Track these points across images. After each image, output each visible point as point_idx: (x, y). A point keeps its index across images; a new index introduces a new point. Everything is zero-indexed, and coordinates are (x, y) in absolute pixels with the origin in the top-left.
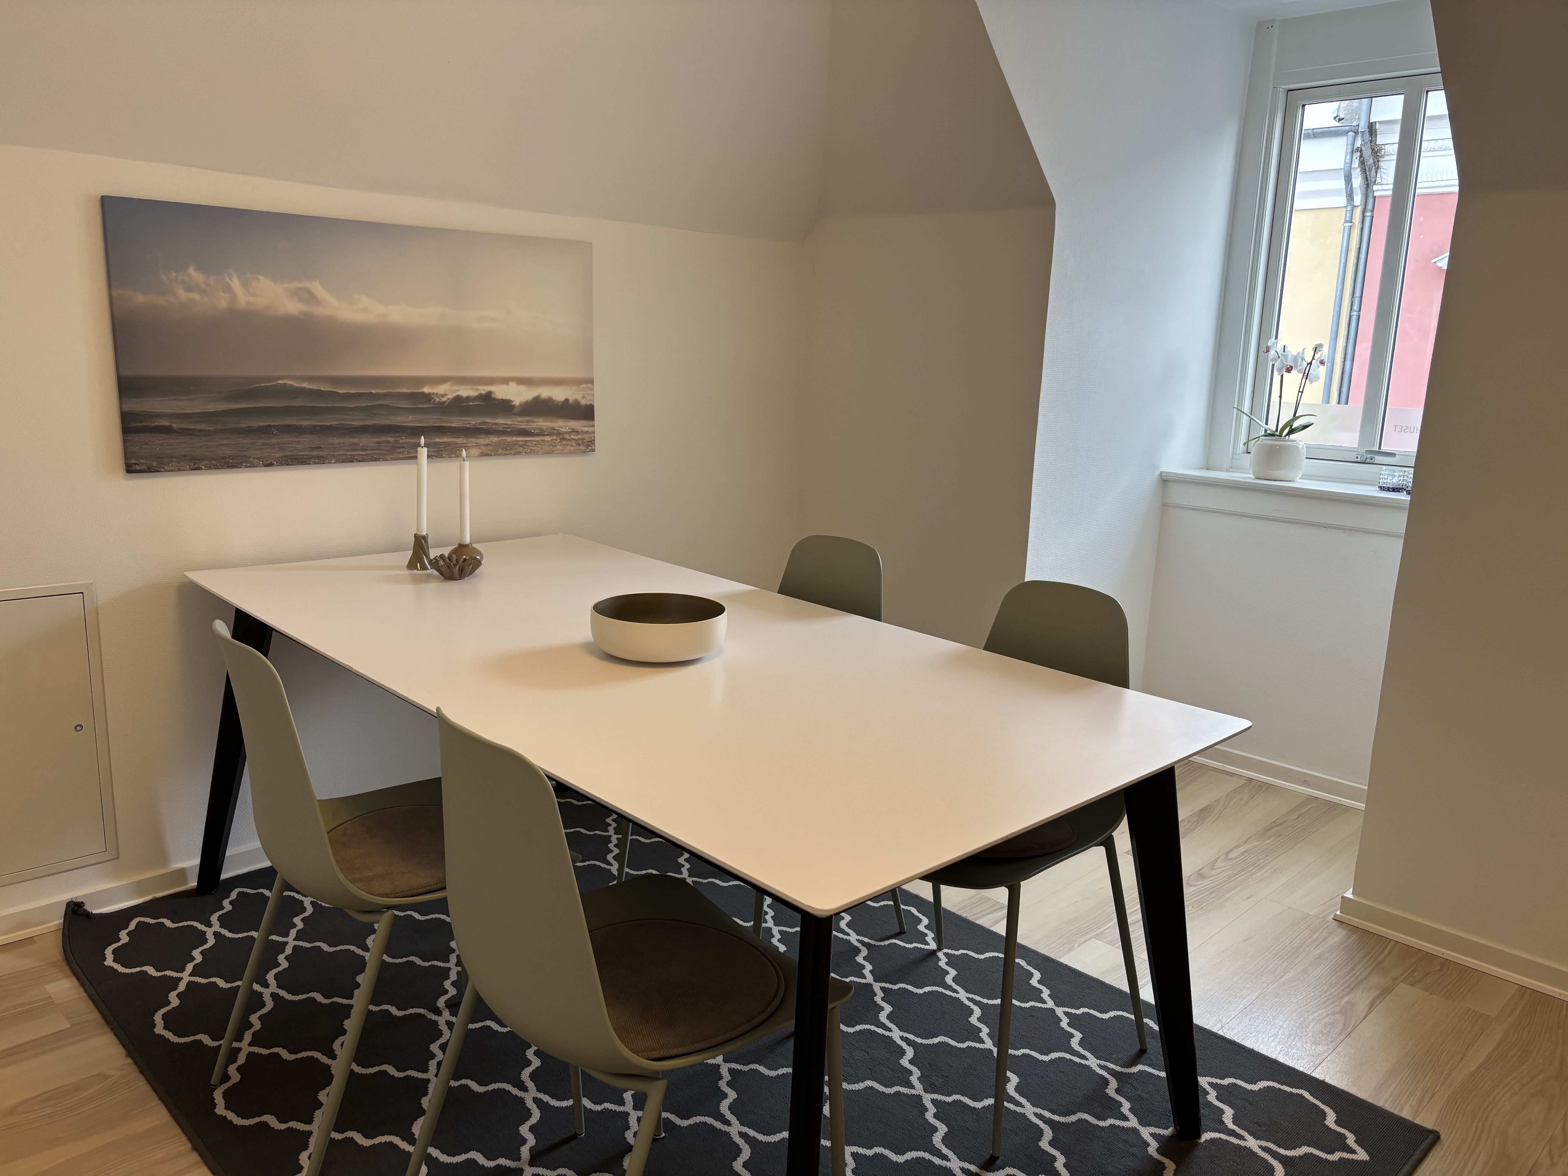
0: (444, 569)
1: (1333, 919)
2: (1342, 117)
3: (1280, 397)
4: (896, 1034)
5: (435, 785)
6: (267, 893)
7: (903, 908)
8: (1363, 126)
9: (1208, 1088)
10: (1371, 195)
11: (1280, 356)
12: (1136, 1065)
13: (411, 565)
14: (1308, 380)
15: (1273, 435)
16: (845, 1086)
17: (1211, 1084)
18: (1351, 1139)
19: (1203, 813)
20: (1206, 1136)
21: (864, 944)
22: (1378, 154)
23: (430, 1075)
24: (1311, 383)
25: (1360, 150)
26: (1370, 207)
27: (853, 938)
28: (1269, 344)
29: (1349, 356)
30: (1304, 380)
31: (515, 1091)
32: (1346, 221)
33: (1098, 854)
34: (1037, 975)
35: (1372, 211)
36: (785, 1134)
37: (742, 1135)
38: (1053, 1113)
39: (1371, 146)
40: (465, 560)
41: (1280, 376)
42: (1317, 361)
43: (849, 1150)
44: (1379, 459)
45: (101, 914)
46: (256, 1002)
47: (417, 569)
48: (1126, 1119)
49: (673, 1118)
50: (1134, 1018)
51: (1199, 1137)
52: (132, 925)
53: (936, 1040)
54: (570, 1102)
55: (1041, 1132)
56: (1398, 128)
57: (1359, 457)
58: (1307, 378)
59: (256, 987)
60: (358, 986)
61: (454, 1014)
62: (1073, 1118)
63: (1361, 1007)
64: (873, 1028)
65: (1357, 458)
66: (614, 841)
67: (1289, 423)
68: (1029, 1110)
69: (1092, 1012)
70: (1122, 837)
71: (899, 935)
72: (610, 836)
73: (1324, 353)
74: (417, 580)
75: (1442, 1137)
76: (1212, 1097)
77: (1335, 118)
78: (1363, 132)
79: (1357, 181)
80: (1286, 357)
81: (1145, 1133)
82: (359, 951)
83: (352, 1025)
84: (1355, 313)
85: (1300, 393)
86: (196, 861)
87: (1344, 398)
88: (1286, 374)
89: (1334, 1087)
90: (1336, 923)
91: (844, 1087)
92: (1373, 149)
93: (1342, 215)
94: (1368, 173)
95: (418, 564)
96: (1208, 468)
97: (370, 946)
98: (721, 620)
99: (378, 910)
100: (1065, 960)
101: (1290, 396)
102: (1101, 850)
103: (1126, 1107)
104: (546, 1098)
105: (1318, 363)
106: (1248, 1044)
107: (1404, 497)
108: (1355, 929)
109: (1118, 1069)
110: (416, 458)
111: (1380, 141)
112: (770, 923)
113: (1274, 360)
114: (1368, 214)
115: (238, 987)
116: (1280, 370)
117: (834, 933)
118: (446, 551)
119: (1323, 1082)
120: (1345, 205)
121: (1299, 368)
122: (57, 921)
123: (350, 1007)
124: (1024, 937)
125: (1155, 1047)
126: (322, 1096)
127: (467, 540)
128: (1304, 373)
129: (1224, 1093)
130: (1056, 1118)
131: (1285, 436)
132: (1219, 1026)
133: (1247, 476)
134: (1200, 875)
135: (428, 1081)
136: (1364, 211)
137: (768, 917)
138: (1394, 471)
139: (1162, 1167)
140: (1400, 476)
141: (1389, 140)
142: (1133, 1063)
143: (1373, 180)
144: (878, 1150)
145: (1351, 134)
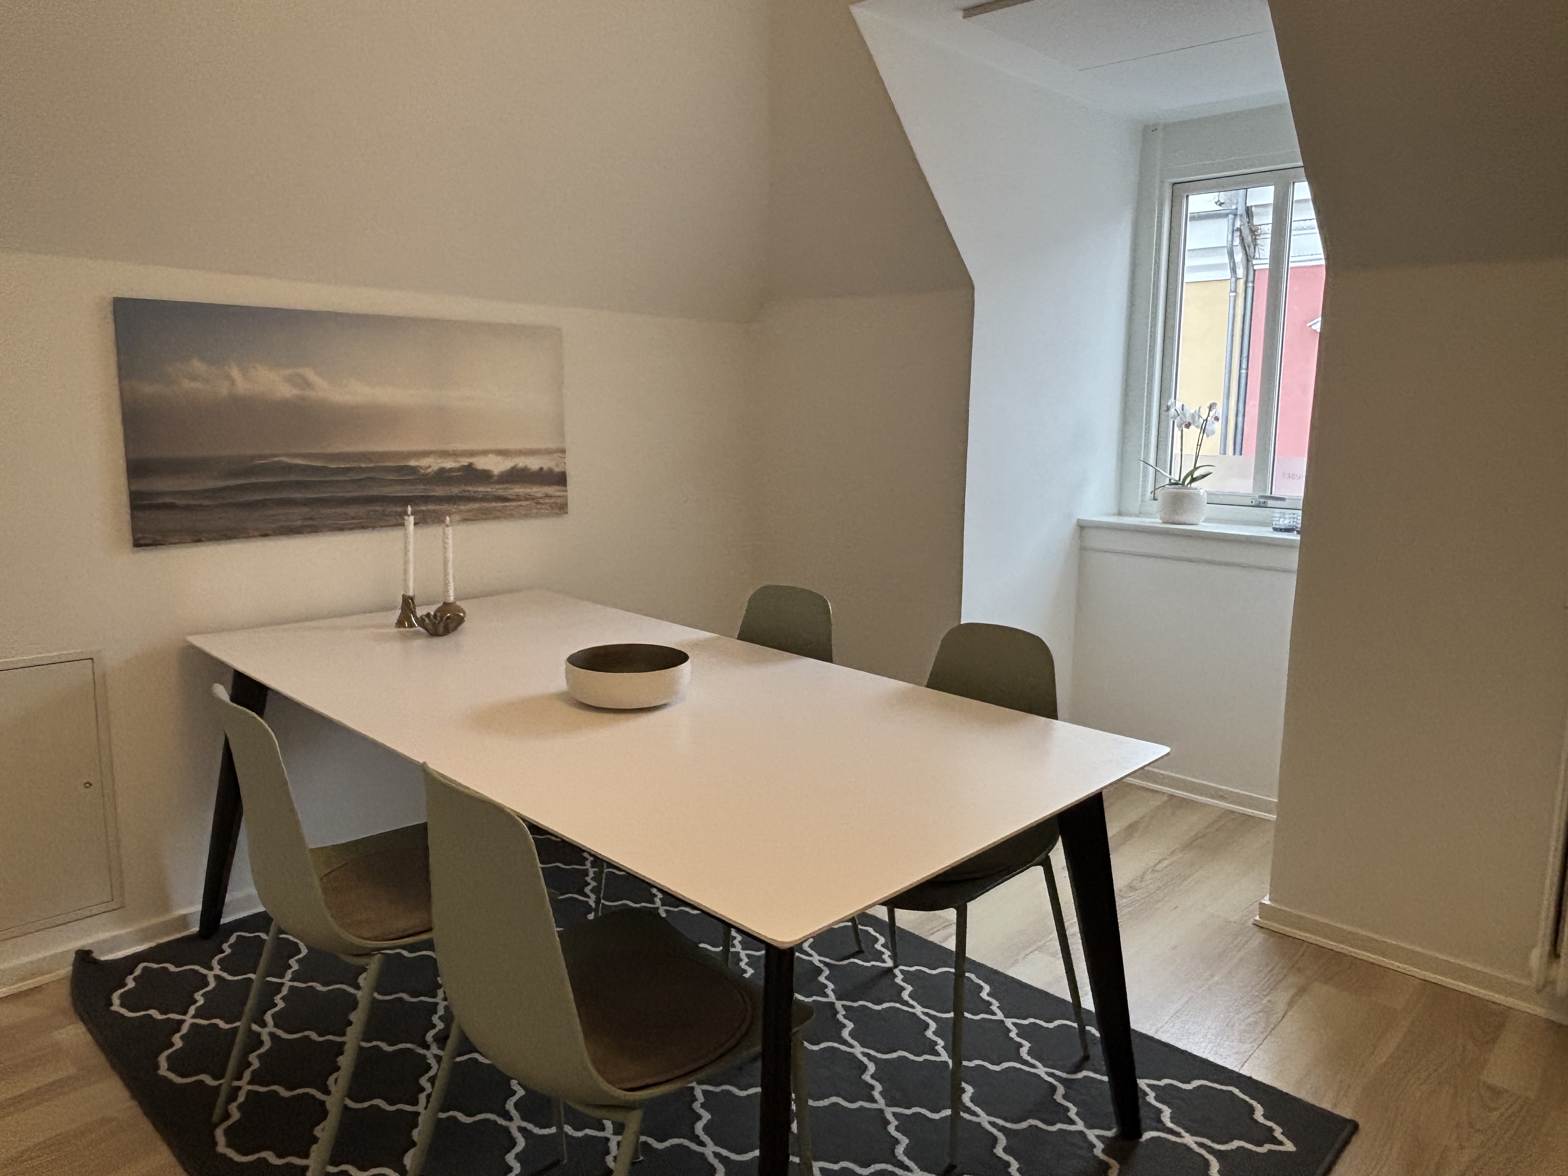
0: (430, 627)
1: (1254, 924)
2: (1222, 201)
3: (1181, 450)
4: (858, 1050)
5: (422, 830)
6: (263, 936)
7: (860, 929)
8: (1241, 210)
9: (1147, 1090)
10: (1251, 268)
11: (1179, 413)
12: (1081, 1071)
13: (400, 624)
14: (1205, 434)
15: (1176, 484)
16: (811, 1103)
17: (1149, 1086)
18: (1278, 1132)
19: (1131, 829)
20: (1148, 1135)
21: (826, 964)
22: (1256, 233)
23: (420, 1108)
24: (1208, 436)
25: (1239, 230)
26: (1251, 278)
27: (816, 959)
28: (1169, 404)
29: (1241, 413)
30: (1202, 434)
31: (501, 1121)
32: (1231, 291)
33: (1037, 873)
34: (987, 988)
35: (1253, 282)
36: (757, 1153)
37: (717, 1155)
38: (1006, 1120)
39: (1249, 226)
40: (449, 618)
41: (1180, 431)
42: (1212, 417)
43: (817, 1166)
44: (1271, 503)
45: (106, 961)
46: (255, 1041)
47: (405, 627)
48: (1072, 1122)
49: (651, 1141)
50: (1077, 1027)
51: (1140, 1136)
52: (138, 972)
53: (895, 1055)
54: (553, 1130)
55: (995, 1140)
56: (1270, 210)
57: (1254, 501)
58: (1204, 433)
59: (255, 1027)
60: (350, 1023)
61: (442, 1047)
62: (1024, 1125)
63: (1281, 1007)
64: (836, 1045)
65: (1252, 502)
66: (591, 875)
67: (1191, 473)
68: (984, 1119)
69: (1038, 1021)
70: (1058, 856)
71: (858, 953)
72: (587, 870)
73: (1219, 411)
74: (404, 637)
75: (1361, 1126)
76: (1151, 1098)
77: (1216, 203)
78: (1241, 216)
79: (1239, 257)
80: (1185, 415)
81: (1092, 1135)
82: (351, 990)
83: (346, 1061)
84: (1244, 371)
85: (1199, 447)
86: (198, 908)
87: (1238, 449)
88: (1185, 430)
89: (1260, 1083)
90: (1256, 928)
91: (809, 1104)
92: (1251, 229)
93: (1228, 286)
94: (1247, 250)
95: (406, 623)
96: (1120, 514)
97: (361, 985)
98: (686, 667)
99: (368, 953)
100: (1012, 973)
101: (1190, 449)
102: (1040, 870)
103: (1073, 1111)
104: (530, 1126)
105: (1213, 419)
106: (1181, 1046)
107: (1295, 537)
108: (1272, 932)
109: (1064, 1075)
110: (403, 525)
111: (1256, 221)
112: (738, 948)
113: (1175, 417)
114: (1250, 285)
115: (236, 1028)
116: (1180, 426)
117: (797, 954)
118: (432, 610)
119: (1250, 1078)
120: (1230, 278)
121: (1196, 425)
122: (66, 970)
123: (343, 1044)
124: (971, 953)
125: (1097, 1052)
126: (317, 1131)
127: (452, 599)
128: (1202, 428)
129: (1163, 1094)
130: (1008, 1125)
131: (1188, 485)
132: (1154, 1029)
133: (1156, 521)
134: (1131, 888)
135: (417, 1114)
136: (1246, 282)
137: (736, 942)
138: (1284, 514)
139: (1107, 1166)
140: (1290, 518)
141: (1265, 221)
142: (1078, 1068)
143: (1252, 255)
144: (844, 1164)
145: (1231, 216)
